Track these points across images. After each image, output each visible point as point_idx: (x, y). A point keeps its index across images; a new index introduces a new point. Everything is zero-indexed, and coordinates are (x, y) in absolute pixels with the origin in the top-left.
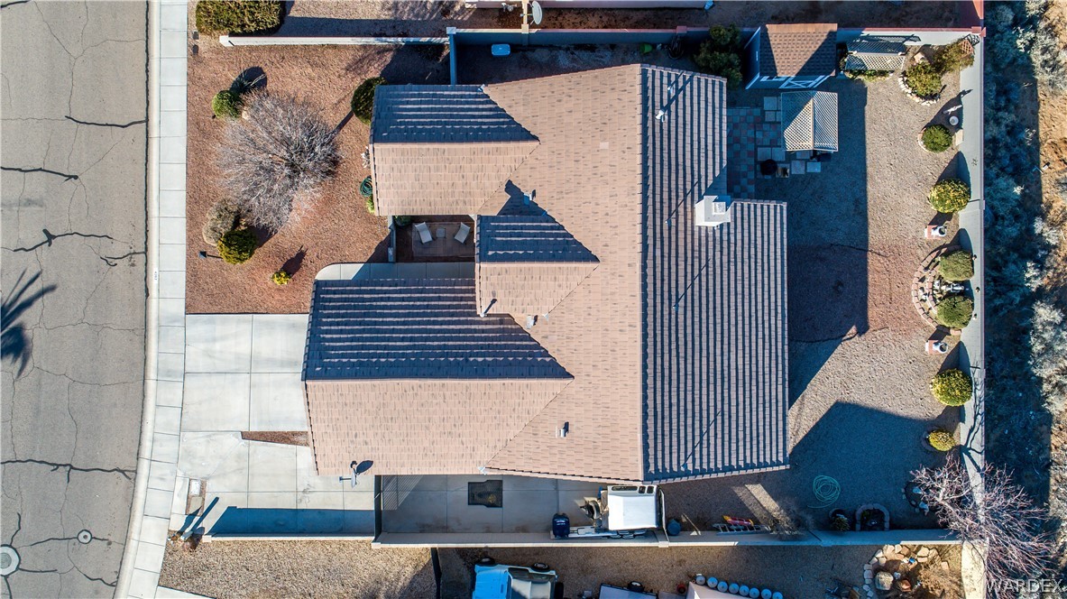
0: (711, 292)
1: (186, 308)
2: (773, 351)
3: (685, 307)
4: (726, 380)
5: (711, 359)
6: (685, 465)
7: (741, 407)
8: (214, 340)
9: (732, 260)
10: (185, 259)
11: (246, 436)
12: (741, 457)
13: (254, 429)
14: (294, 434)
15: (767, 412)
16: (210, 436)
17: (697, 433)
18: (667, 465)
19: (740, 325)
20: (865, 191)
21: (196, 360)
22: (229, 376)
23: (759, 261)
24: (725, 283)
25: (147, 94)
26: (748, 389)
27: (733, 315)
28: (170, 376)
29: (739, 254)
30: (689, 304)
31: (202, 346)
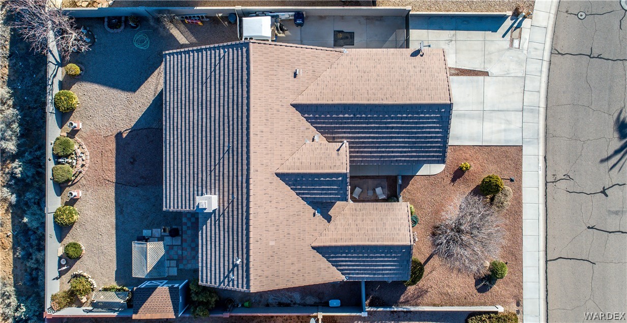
0: (208, 156)
1: (522, 149)
2: (172, 121)
3: (224, 146)
4: (200, 103)
5: (208, 116)
6: (225, 52)
7: (191, 88)
8: (505, 130)
9: (196, 175)
10: (523, 178)
11: (486, 74)
12: (191, 58)
13: (481, 78)
14: (457, 75)
15: (176, 85)
16: (508, 74)
17: (217, 72)
18: (235, 52)
19: (191, 136)
20: (117, 219)
21: (516, 118)
22: (496, 109)
23: (180, 175)
24: (200, 161)
25: (546, 277)
26: (187, 98)
27: (196, 142)
28: (532, 109)
29: (192, 179)
30: (222, 148)
31: (512, 127)
